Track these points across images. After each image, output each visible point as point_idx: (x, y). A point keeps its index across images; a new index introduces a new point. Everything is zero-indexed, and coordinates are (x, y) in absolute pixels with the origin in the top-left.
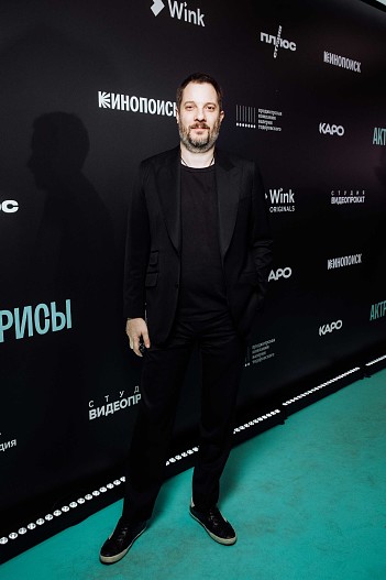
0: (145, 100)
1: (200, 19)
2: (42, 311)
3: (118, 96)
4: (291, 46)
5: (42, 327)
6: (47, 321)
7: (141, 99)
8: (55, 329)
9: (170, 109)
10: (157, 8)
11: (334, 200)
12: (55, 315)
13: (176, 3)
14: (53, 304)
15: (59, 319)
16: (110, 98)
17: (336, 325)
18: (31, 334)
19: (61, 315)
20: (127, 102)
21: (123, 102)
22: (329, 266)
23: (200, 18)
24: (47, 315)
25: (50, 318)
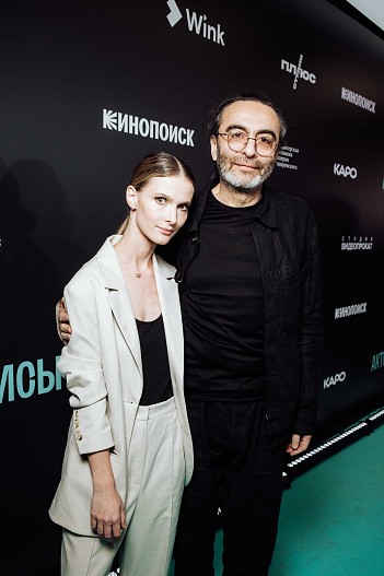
0: (157, 124)
1: (219, 37)
2: (26, 370)
3: (126, 116)
4: (310, 78)
5: (26, 389)
6: (32, 383)
7: (152, 122)
8: (42, 390)
9: (184, 137)
10: (174, 17)
11: (344, 246)
12: (42, 374)
13: (194, 14)
14: (40, 362)
15: (46, 380)
16: (117, 118)
17: (340, 377)
18: (11, 398)
19: (49, 374)
20: (136, 125)
21: (131, 124)
22: (337, 316)
23: (220, 35)
24: (32, 374)
25: (36, 378)
